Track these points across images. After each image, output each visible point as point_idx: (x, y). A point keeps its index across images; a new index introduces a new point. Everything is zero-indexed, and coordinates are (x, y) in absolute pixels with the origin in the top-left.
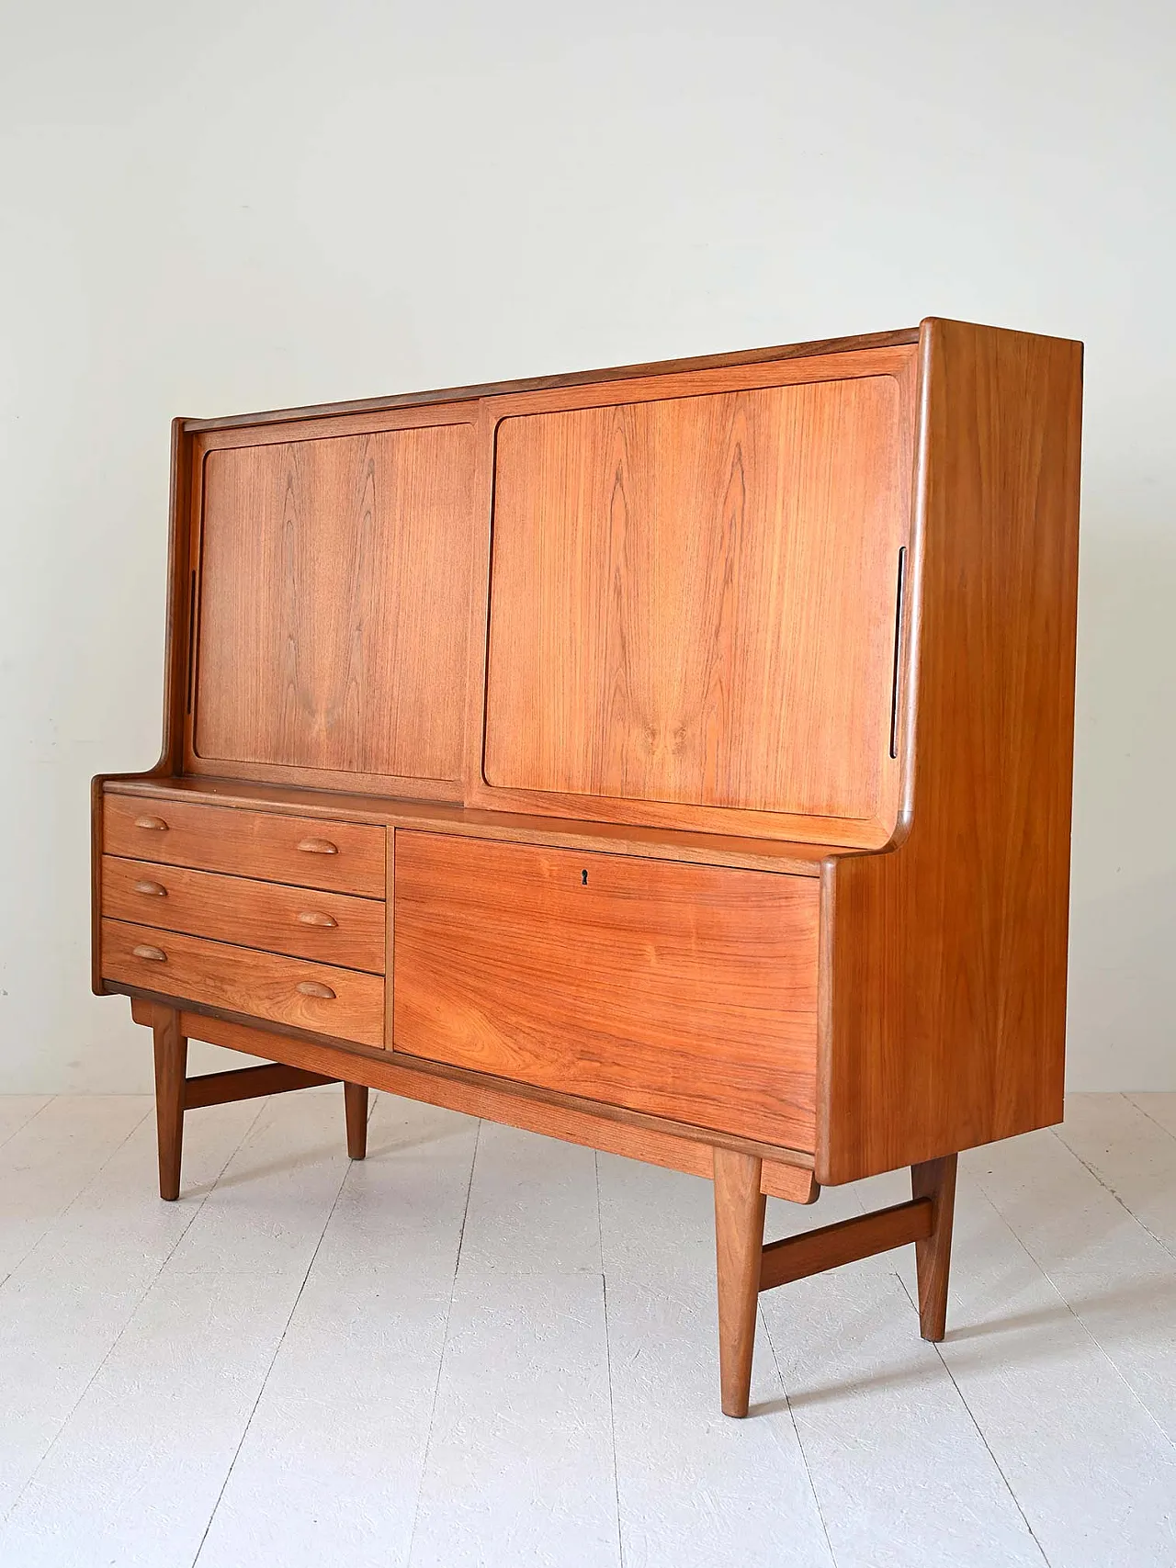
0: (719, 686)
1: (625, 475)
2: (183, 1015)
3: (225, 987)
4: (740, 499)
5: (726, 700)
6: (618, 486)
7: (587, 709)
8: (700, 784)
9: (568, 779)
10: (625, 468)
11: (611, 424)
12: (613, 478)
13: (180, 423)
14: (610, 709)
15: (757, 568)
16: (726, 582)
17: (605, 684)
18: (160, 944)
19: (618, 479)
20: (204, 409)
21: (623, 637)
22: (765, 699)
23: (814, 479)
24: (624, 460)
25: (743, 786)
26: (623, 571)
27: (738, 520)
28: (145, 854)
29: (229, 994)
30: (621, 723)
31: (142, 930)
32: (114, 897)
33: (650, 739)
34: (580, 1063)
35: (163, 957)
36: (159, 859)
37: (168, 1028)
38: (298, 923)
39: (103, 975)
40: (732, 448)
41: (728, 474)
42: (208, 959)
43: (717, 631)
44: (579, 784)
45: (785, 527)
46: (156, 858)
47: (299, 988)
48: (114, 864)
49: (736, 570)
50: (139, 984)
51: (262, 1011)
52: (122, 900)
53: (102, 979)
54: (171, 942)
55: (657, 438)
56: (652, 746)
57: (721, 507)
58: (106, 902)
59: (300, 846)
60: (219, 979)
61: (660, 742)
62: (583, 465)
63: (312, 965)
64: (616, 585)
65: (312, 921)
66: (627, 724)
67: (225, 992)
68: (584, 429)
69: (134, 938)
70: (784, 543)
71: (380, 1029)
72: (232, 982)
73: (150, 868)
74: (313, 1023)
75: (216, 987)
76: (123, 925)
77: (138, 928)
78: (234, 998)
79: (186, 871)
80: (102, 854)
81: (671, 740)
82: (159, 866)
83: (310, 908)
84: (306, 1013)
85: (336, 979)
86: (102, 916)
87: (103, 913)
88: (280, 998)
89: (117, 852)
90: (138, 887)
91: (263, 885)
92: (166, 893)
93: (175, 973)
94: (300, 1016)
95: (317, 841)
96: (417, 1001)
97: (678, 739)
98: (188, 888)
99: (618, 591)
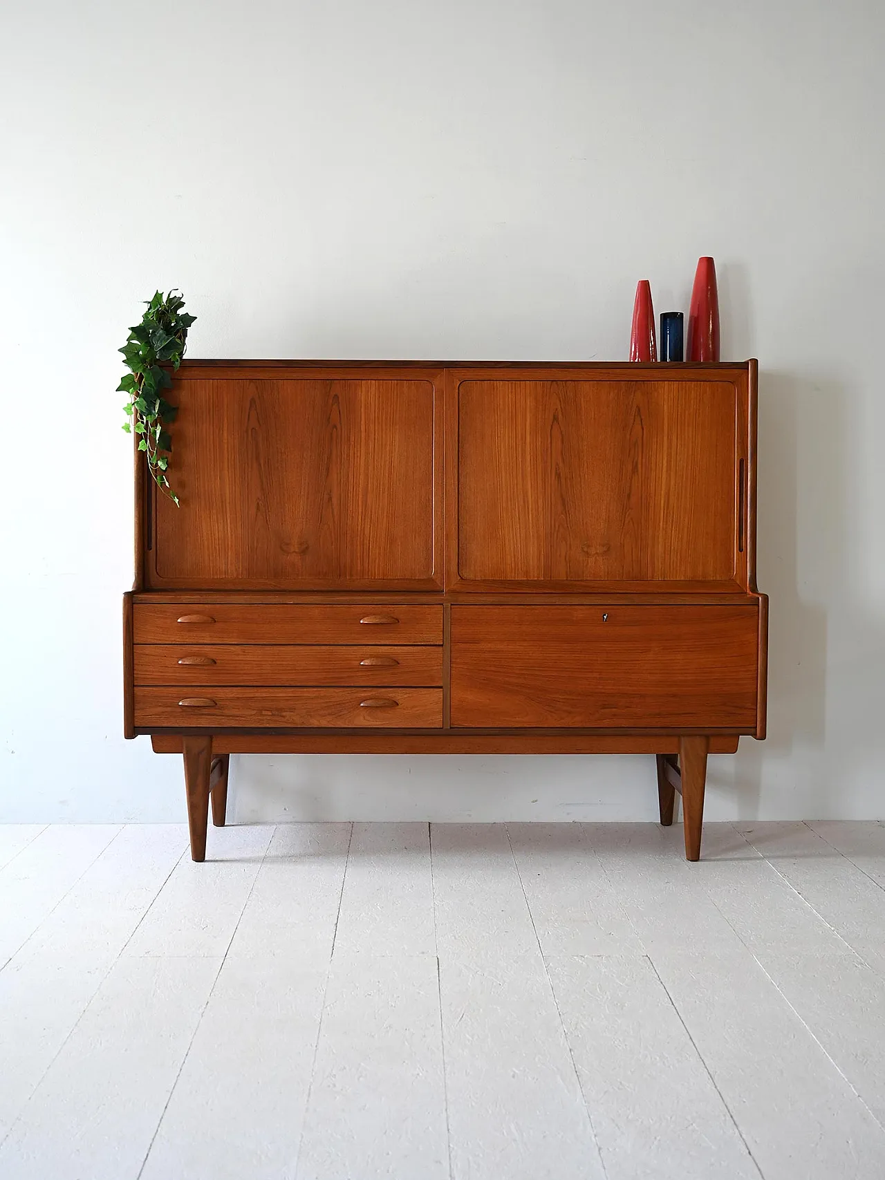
0: (631, 522)
1: (560, 416)
2: (214, 739)
4: (640, 431)
5: (636, 530)
6: (555, 423)
7: (538, 537)
8: (622, 571)
9: (527, 573)
10: (560, 413)
11: (548, 390)
12: (551, 417)
14: (555, 536)
15: (653, 467)
16: (634, 472)
17: (551, 523)
18: (209, 696)
19: (555, 418)
21: (563, 500)
22: (661, 528)
23: (687, 426)
24: (559, 409)
25: (650, 570)
26: (561, 465)
27: (640, 443)
28: (187, 640)
29: (288, 718)
30: (564, 542)
31: (185, 689)
32: (147, 671)
33: (585, 549)
34: (602, 710)
35: (213, 704)
36: (205, 642)
37: (203, 750)
38: (360, 667)
39: (137, 724)
40: (634, 408)
41: (632, 421)
42: (264, 699)
43: (629, 496)
44: (534, 575)
45: (670, 447)
46: (201, 641)
47: (362, 705)
48: (149, 650)
49: (639, 466)
50: (169, 725)
51: (324, 723)
52: (161, 672)
53: (135, 727)
54: (222, 693)
55: (582, 399)
56: (587, 553)
57: (628, 437)
58: (139, 676)
59: (361, 622)
60: (277, 709)
61: (593, 551)
62: (528, 410)
63: (375, 689)
64: (556, 473)
65: (374, 664)
66: (568, 543)
67: (283, 717)
68: (528, 391)
69: (175, 695)
70: (669, 455)
71: (439, 717)
72: (292, 710)
73: (195, 649)
74: (375, 723)
75: (273, 715)
76: (162, 688)
77: (182, 688)
78: (293, 719)
79: (237, 647)
80: (134, 644)
81: (600, 550)
82: (205, 646)
83: (371, 656)
84: (368, 718)
85: (399, 695)
86: (134, 686)
87: (135, 684)
88: (342, 713)
89: (153, 642)
90: (180, 662)
91: (323, 647)
92: (215, 663)
93: (226, 712)
94: (363, 720)
95: (379, 617)
96: (471, 697)
97: (605, 549)
98: (241, 657)
99: (558, 475)
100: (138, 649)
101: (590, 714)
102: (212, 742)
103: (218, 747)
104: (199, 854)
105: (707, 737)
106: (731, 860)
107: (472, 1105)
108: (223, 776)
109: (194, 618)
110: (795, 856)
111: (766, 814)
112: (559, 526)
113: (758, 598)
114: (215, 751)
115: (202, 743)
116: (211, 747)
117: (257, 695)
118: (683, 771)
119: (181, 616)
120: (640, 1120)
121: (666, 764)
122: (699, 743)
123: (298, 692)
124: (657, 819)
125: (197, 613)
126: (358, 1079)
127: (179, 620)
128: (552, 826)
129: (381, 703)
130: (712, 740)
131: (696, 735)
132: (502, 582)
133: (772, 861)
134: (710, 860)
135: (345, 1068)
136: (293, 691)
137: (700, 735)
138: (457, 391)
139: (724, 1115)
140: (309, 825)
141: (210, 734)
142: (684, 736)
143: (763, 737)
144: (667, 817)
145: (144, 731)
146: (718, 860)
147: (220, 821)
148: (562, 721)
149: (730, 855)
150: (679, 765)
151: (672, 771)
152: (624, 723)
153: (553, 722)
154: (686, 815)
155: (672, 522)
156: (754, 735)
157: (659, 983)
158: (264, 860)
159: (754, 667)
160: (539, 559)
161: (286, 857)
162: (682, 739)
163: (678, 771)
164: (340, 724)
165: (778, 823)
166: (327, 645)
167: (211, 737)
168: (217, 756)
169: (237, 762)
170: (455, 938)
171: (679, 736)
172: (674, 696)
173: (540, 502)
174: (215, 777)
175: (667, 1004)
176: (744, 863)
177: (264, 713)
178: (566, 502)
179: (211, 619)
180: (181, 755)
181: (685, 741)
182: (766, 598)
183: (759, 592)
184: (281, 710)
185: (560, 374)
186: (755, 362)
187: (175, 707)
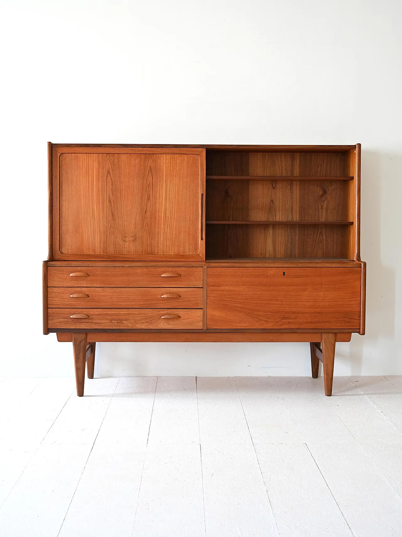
0: (147, 225)
1: (111, 172)
3: (123, 322)
4: (151, 179)
5: (149, 229)
6: (108, 175)
7: (100, 232)
8: (142, 250)
9: (94, 251)
10: (111, 170)
11: (105, 158)
12: (107, 172)
13: (52, 147)
14: (109, 232)
15: (158, 197)
16: (148, 200)
17: (106, 225)
18: (86, 313)
19: (109, 172)
20: (53, 142)
22: (162, 228)
23: (175, 176)
24: (111, 168)
25: (156, 248)
26: (111, 196)
27: (151, 185)
28: (75, 285)
29: (125, 324)
30: (113, 235)
31: (74, 310)
32: (54, 301)
33: (124, 239)
34: (283, 320)
35: (87, 317)
36: (84, 286)
37: (83, 340)
38: (161, 298)
39: (49, 327)
40: (148, 168)
41: (147, 174)
42: (113, 314)
43: (146, 212)
44: (98, 252)
45: (166, 188)
46: (82, 286)
47: (162, 317)
48: (55, 290)
49: (151, 197)
50: (65, 328)
51: (143, 327)
52: (61, 301)
53: (48, 329)
54: (92, 312)
55: (122, 163)
56: (124, 240)
57: (145, 182)
58: (50, 303)
59: (162, 276)
60: (119, 320)
61: (127, 239)
62: (95, 168)
63: (168, 310)
64: (109, 200)
65: (168, 297)
66: (115, 235)
67: (122, 323)
68: (95, 158)
69: (69, 313)
70: (166, 191)
71: (201, 324)
72: (127, 320)
73: (79, 289)
74: (169, 327)
75: (118, 323)
76: (62, 309)
77: (71, 309)
78: (127, 325)
79: (99, 288)
80: (48, 287)
81: (131, 239)
82: (84, 288)
83: (167, 293)
84: (165, 324)
85: (181, 313)
86: (48, 308)
87: (49, 307)
88: (152, 322)
89: (57, 286)
90: (71, 296)
91: (142, 289)
92: (89, 296)
93: (94, 321)
94: (163, 325)
95: (171, 273)
96: (217, 314)
97: (134, 239)
98: (101, 294)
99: (110, 201)
100: (50, 290)
101: (277, 322)
102: (87, 336)
103: (90, 339)
104: (81, 393)
105: (336, 334)
106: (349, 395)
107: (217, 519)
108: (93, 354)
109: (78, 274)
110: (380, 394)
111: (365, 372)
112: (110, 227)
113: (361, 264)
114: (89, 340)
115: (82, 336)
116: (87, 339)
117: (110, 313)
118: (323, 351)
119: (72, 273)
120: (302, 526)
121: (315, 347)
122: (331, 336)
123: (130, 311)
124: (310, 375)
125: (79, 271)
126: (161, 506)
127: (71, 275)
128: (257, 378)
129: (172, 316)
130: (338, 335)
131: (330, 333)
132: (81, 255)
133: (368, 396)
134: (336, 396)
135: (154, 500)
136: (128, 311)
137: (333, 333)
138: (59, 158)
139: (344, 524)
140: (136, 378)
141: (87, 332)
142: (324, 333)
143: (364, 334)
144: (315, 374)
145: (53, 330)
146: (341, 395)
147: (91, 376)
148: (263, 326)
149: (347, 393)
150: (321, 348)
151: (318, 350)
152: (293, 326)
153: (258, 326)
154: (325, 373)
155: (168, 225)
156: (359, 333)
157: (312, 457)
158: (113, 395)
159: (359, 299)
160: (100, 244)
161: (124, 394)
162: (323, 334)
163: (321, 351)
164: (151, 327)
165: (371, 377)
166: (143, 287)
167: (87, 334)
168: (90, 343)
169: (100, 347)
170: (209, 435)
171: (321, 333)
172: (318, 313)
173: (101, 214)
174: (88, 354)
175: (315, 468)
176: (354, 397)
177: (113, 321)
178: (114, 215)
179: (86, 274)
180: (72, 343)
181: (324, 336)
182: (365, 264)
183: (362, 260)
184: (122, 320)
185: (111, 150)
186: (359, 145)
187: (69, 319)
